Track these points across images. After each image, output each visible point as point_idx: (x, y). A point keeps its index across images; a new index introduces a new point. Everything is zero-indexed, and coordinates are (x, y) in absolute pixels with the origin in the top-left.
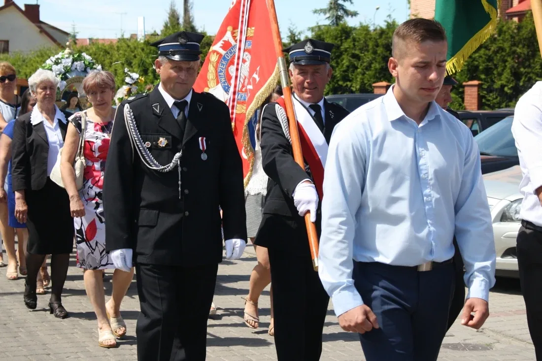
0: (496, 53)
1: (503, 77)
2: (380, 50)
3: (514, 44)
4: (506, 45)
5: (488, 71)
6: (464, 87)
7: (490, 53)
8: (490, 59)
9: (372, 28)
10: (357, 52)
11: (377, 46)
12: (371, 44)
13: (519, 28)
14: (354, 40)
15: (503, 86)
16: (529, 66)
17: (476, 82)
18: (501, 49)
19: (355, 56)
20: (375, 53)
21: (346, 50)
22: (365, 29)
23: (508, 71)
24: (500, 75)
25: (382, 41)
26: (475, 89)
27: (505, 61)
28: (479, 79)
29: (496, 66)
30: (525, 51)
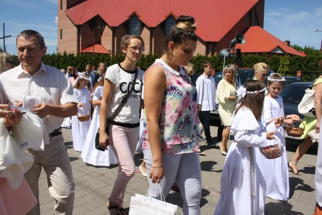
0: (77, 61)
1: (79, 66)
2: (52, 60)
3: (81, 59)
4: (79, 59)
5: (75, 65)
8: (76, 62)
9: (50, 55)
10: (47, 60)
11: (51, 59)
12: (50, 58)
13: (82, 56)
14: (46, 57)
18: (78, 60)
19: (46, 61)
20: (51, 60)
21: (44, 59)
22: (48, 55)
23: (80, 65)
24: (78, 66)
25: (53, 58)
27: (79, 63)
29: (77, 64)
30: (83, 60)
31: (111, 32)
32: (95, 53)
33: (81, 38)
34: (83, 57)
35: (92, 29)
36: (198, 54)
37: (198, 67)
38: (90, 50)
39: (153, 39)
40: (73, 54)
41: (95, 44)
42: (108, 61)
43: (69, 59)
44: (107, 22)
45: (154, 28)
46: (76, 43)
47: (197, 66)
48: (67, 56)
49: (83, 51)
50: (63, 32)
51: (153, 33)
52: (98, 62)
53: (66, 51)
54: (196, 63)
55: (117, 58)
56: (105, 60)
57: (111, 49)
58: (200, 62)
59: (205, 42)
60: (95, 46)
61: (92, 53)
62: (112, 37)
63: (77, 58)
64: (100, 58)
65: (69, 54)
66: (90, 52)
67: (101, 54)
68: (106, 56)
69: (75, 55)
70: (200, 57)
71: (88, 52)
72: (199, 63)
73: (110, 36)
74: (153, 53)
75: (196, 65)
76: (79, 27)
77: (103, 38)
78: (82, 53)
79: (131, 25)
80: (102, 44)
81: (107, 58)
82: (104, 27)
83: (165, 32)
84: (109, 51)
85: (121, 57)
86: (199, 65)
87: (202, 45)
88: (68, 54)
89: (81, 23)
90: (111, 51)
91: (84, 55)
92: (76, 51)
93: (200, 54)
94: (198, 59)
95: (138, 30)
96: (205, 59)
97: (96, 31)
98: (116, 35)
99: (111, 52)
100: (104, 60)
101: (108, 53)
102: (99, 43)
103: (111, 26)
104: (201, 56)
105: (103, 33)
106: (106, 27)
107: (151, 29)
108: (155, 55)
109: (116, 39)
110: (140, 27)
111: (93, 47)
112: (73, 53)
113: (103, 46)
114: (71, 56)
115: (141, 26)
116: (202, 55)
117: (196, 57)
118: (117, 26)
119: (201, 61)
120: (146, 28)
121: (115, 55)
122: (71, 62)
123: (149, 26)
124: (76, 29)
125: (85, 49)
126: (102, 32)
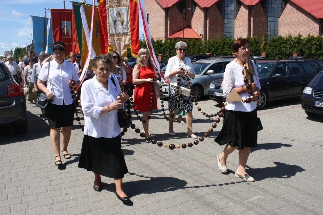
0: (165, 47)
1: (167, 53)
3: (169, 46)
4: (168, 46)
5: (163, 52)
6: (158, 56)
7: (164, 48)
8: (164, 49)
13: (170, 42)
15: (167, 55)
16: (173, 51)
17: (161, 54)
24: (166, 53)
26: (161, 56)
27: (167, 50)
28: (162, 54)
29: (165, 51)
31: (202, 14)
32: (185, 38)
33: (169, 21)
34: (172, 43)
35: (181, 11)
36: (309, 35)
37: (309, 51)
38: (179, 35)
39: (252, 20)
40: (161, 41)
41: (184, 28)
42: (199, 47)
43: (157, 46)
44: (197, 3)
45: (253, 6)
46: (163, 28)
47: (307, 50)
48: (155, 43)
49: (172, 37)
50: (149, 16)
51: (252, 12)
52: (188, 48)
53: (153, 37)
54: (306, 47)
55: (210, 43)
56: (197, 46)
57: (203, 33)
58: (311, 44)
59: (319, 19)
60: (184, 30)
61: (182, 38)
62: (203, 19)
63: (165, 45)
64: (191, 44)
65: (157, 40)
66: (179, 37)
67: (192, 39)
68: (197, 41)
69: (163, 42)
70: (312, 39)
71: (177, 38)
72: (310, 46)
73: (201, 18)
74: (252, 36)
75: (306, 48)
76: (166, 10)
77: (193, 21)
78: (171, 39)
79: (226, 4)
80: (192, 27)
81: (199, 43)
82: (195, 9)
83: (267, 10)
84: (200, 35)
85: (215, 42)
86: (310, 48)
87: (315, 23)
88: (155, 41)
89: (169, 5)
90: (203, 35)
91: (173, 41)
92: (164, 36)
93: (311, 35)
94: (308, 42)
95: (234, 10)
96: (318, 41)
97: (185, 14)
98: (208, 17)
99: (202, 37)
100: (195, 46)
101: (199, 38)
102: (189, 26)
103: (202, 6)
104: (313, 37)
105: (194, 15)
106: (197, 8)
107: (250, 8)
108: (254, 39)
109: (208, 21)
110: (236, 6)
111: (182, 31)
112: (161, 39)
113: (193, 30)
114: (159, 43)
115: (237, 4)
116: (314, 35)
117: (306, 38)
118: (209, 6)
119: (313, 43)
120: (244, 7)
121: (208, 39)
122: (158, 49)
123: (247, 4)
124: (163, 13)
125: (174, 34)
126: (192, 15)
